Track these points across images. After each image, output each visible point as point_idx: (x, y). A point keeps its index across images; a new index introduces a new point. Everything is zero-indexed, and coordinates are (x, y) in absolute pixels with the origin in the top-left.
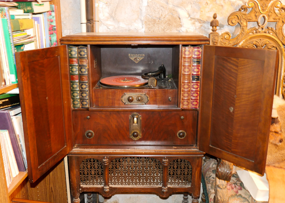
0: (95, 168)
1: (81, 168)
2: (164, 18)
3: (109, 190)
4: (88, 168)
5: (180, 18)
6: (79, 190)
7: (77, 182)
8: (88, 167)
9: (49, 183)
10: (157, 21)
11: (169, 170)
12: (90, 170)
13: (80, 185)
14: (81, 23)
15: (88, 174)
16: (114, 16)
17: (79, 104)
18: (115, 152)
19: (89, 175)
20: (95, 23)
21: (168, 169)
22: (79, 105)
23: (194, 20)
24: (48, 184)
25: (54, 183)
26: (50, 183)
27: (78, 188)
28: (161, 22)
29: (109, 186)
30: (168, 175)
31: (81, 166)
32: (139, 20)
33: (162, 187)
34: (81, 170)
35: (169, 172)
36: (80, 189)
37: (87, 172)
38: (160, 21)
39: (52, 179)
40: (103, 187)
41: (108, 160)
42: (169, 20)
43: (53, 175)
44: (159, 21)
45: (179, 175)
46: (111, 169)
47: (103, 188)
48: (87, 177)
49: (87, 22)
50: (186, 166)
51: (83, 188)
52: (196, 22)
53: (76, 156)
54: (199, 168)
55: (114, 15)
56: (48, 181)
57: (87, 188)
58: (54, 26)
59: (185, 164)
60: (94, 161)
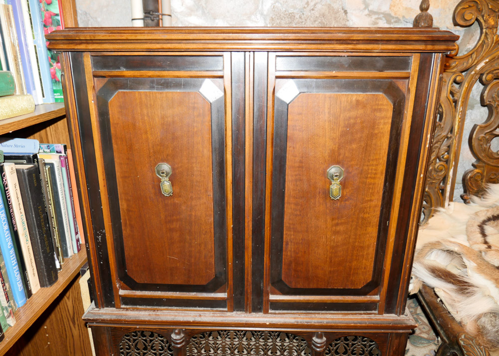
0: (155, 350)
1: (122, 349)
2: (313, 10)
4: (138, 349)
5: (346, 12)
8: (138, 346)
9: (72, 351)
10: (297, 16)
12: (144, 354)
14: (133, 20)
16: (204, 5)
18: (198, 319)
20: (162, 19)
23: (376, 16)
24: (71, 353)
26: (74, 350)
28: (306, 20)
31: (123, 344)
32: (259, 16)
34: (122, 353)
38: (303, 17)
39: (79, 343)
41: (183, 335)
42: (324, 15)
43: (80, 337)
44: (300, 17)
49: (146, 17)
50: (367, 350)
52: (381, 21)
53: (107, 327)
55: (206, 4)
56: (70, 347)
58: (57, 15)
59: (365, 345)
60: (152, 335)
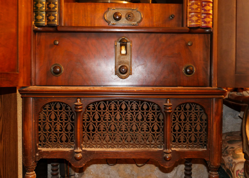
0: (62, 120)
1: (40, 120)
3: (82, 156)
4: (51, 120)
6: (35, 155)
7: (33, 141)
8: (51, 117)
11: (174, 124)
12: (55, 123)
13: (36, 148)
15: (50, 130)
17: (44, 20)
18: (92, 89)
19: (52, 131)
21: (172, 121)
22: (44, 22)
25: (4, 163)
27: (33, 151)
29: (81, 148)
30: (172, 131)
31: (42, 116)
33: (164, 150)
34: (40, 123)
35: (173, 127)
36: (37, 154)
37: (50, 127)
40: (73, 150)
45: (188, 131)
46: (86, 120)
47: (73, 153)
48: (49, 134)
50: (199, 117)
51: (41, 152)
54: (219, 117)
57: (47, 152)
59: (197, 113)
60: (61, 108)
